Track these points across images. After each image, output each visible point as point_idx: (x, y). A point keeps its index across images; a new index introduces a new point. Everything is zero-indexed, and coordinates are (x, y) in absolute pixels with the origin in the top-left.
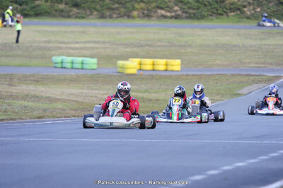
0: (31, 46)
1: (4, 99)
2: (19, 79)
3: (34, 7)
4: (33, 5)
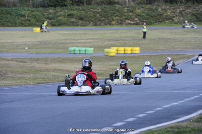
0: (57, 42)
2: (51, 60)
3: (58, 21)
4: (57, 19)
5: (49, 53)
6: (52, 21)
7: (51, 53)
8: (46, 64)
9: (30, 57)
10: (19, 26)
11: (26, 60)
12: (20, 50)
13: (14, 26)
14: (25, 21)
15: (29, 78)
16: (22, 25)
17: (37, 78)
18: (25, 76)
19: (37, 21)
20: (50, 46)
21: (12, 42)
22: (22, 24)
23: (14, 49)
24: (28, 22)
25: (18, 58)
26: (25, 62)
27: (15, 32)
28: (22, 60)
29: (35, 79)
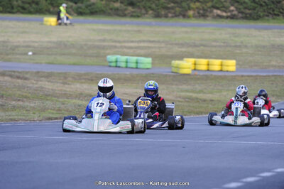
0: (86, 45)
1: (58, 97)
2: (73, 78)
3: (90, 6)
4: (88, 3)
5: (70, 64)
6: (79, 5)
7: (74, 64)
8: (64, 83)
9: (35, 71)
10: (18, 12)
11: (27, 76)
12: (18, 56)
13: (10, 12)
14: (29, 3)
15: (33, 108)
16: (23, 10)
17: (48, 109)
18: (26, 104)
19: (52, 4)
20: (74, 51)
21: (4, 42)
22: (23, 8)
23: (7, 54)
24: (34, 6)
25: (14, 72)
26: (26, 79)
27: (11, 24)
28: (21, 76)
29: (44, 110)
